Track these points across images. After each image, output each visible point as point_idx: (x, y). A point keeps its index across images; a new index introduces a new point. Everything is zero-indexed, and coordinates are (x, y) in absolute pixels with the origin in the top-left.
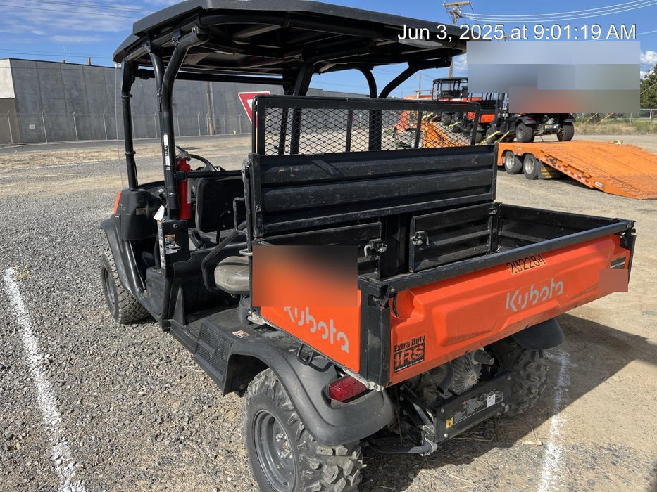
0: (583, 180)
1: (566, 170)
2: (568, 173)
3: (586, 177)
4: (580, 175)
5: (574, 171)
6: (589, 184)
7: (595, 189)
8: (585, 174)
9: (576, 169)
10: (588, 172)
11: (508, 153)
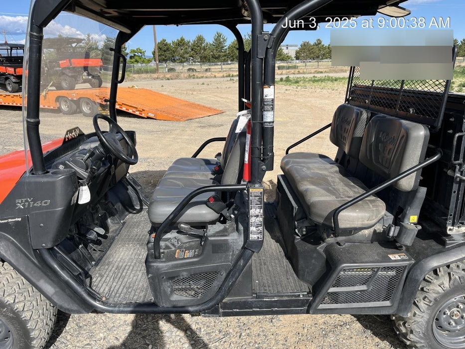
0: (137, 113)
1: (122, 108)
2: (124, 109)
3: (139, 111)
4: (134, 110)
5: (128, 107)
6: (143, 115)
7: (148, 118)
8: (138, 109)
9: (131, 106)
10: (140, 107)
11: (60, 99)
